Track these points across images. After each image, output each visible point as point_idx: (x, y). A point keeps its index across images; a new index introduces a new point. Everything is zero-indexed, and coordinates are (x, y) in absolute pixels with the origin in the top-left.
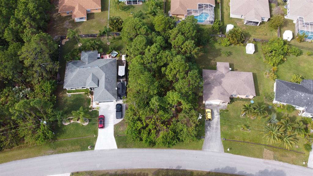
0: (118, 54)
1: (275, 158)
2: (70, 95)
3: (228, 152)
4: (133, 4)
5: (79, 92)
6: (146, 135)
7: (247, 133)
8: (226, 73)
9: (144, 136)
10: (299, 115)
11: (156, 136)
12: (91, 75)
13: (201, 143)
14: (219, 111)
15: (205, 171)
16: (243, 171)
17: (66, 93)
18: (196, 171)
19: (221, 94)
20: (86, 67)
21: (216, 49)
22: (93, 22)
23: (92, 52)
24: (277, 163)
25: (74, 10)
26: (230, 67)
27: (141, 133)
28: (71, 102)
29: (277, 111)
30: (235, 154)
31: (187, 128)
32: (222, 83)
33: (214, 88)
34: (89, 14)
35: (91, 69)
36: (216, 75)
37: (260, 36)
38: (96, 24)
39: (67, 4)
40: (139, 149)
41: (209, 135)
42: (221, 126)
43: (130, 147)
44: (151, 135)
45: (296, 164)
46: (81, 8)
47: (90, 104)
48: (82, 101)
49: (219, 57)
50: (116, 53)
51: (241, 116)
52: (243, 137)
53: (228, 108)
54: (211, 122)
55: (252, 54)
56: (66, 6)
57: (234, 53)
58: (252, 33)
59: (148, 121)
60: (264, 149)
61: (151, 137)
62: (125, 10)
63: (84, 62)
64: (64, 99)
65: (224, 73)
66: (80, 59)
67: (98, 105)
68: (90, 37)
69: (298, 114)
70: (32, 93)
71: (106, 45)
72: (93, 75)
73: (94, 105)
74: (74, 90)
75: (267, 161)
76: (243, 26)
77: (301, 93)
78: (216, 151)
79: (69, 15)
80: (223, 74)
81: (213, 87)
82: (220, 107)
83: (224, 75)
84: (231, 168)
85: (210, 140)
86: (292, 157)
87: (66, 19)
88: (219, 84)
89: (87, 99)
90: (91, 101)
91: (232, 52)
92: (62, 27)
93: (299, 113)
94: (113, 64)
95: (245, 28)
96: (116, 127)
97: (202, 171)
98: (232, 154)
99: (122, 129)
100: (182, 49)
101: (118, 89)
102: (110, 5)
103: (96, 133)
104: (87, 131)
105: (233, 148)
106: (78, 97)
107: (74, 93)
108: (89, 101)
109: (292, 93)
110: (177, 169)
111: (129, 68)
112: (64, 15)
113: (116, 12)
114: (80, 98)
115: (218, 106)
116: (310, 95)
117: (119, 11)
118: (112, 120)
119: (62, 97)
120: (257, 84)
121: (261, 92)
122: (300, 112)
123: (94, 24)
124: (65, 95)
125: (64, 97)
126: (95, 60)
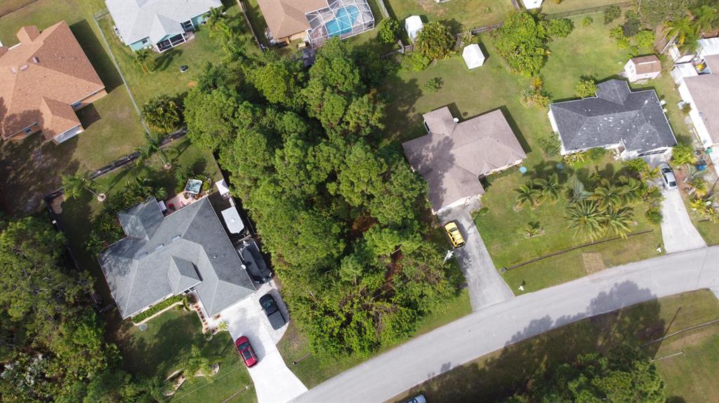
0: (202, 185)
1: (608, 264)
2: (144, 326)
3: (521, 293)
4: (173, 45)
5: (161, 309)
6: (355, 337)
7: (540, 238)
8: (451, 131)
9: (354, 341)
10: (616, 158)
11: (376, 328)
12: (172, 261)
13: (465, 298)
14: (470, 217)
15: (496, 351)
16: (564, 317)
17: (132, 325)
18: (480, 358)
19: (463, 182)
20: (153, 250)
21: (406, 82)
22: (102, 128)
23: (142, 206)
24: (614, 271)
25: (42, 119)
26: (454, 117)
27: (345, 338)
28: (156, 341)
29: (576, 169)
30: (536, 290)
31: (433, 288)
32: (454, 160)
33: (444, 177)
34: (80, 110)
35: (165, 249)
36: (436, 146)
37: (479, 17)
38: (112, 130)
39: (14, 112)
40: (353, 369)
41: (472, 275)
42: (486, 246)
43: (333, 375)
44: (365, 333)
45: (646, 258)
46: (55, 106)
47: (201, 324)
48: (180, 327)
49: (420, 98)
50: (197, 184)
51: (515, 210)
52: (536, 250)
53: (483, 203)
54: (466, 248)
55: (481, 65)
56: (13, 116)
57: (444, 79)
58: (462, 18)
59: (346, 309)
60: (581, 255)
61: (367, 336)
62: (163, 66)
63: (139, 239)
64: (136, 340)
65: (447, 134)
66: (122, 234)
67: (220, 319)
68: (116, 169)
69: (613, 159)
70: (54, 362)
71: (164, 172)
72: (177, 260)
73: (210, 323)
74: (147, 311)
75: (596, 276)
76: (437, 8)
77: (606, 117)
78: (498, 302)
79: (30, 133)
80: (447, 138)
81: (441, 175)
82: (469, 208)
83: (451, 140)
84: (540, 321)
85: (480, 284)
86: (634, 248)
87: (30, 147)
88: (449, 164)
89: (187, 316)
90: (199, 316)
91: (441, 78)
92: (31, 172)
93: (615, 155)
94: (208, 214)
95: (441, 11)
96: (282, 346)
97: (491, 353)
98: (531, 292)
99: (296, 346)
100: (348, 123)
101: (248, 264)
102: (120, 68)
103: (247, 380)
104: (226, 385)
105: (526, 281)
106: (164, 321)
107: (149, 316)
108: (195, 319)
109: (590, 123)
110: (444, 372)
111: (245, 207)
112: (20, 138)
113: (142, 80)
114: (169, 321)
115: (464, 207)
116: (623, 113)
117: (149, 74)
118: (267, 336)
119: (129, 338)
120: (517, 127)
121: (530, 142)
122: (615, 153)
123: (107, 131)
124: (131, 331)
125: (133, 336)
126: (161, 221)
